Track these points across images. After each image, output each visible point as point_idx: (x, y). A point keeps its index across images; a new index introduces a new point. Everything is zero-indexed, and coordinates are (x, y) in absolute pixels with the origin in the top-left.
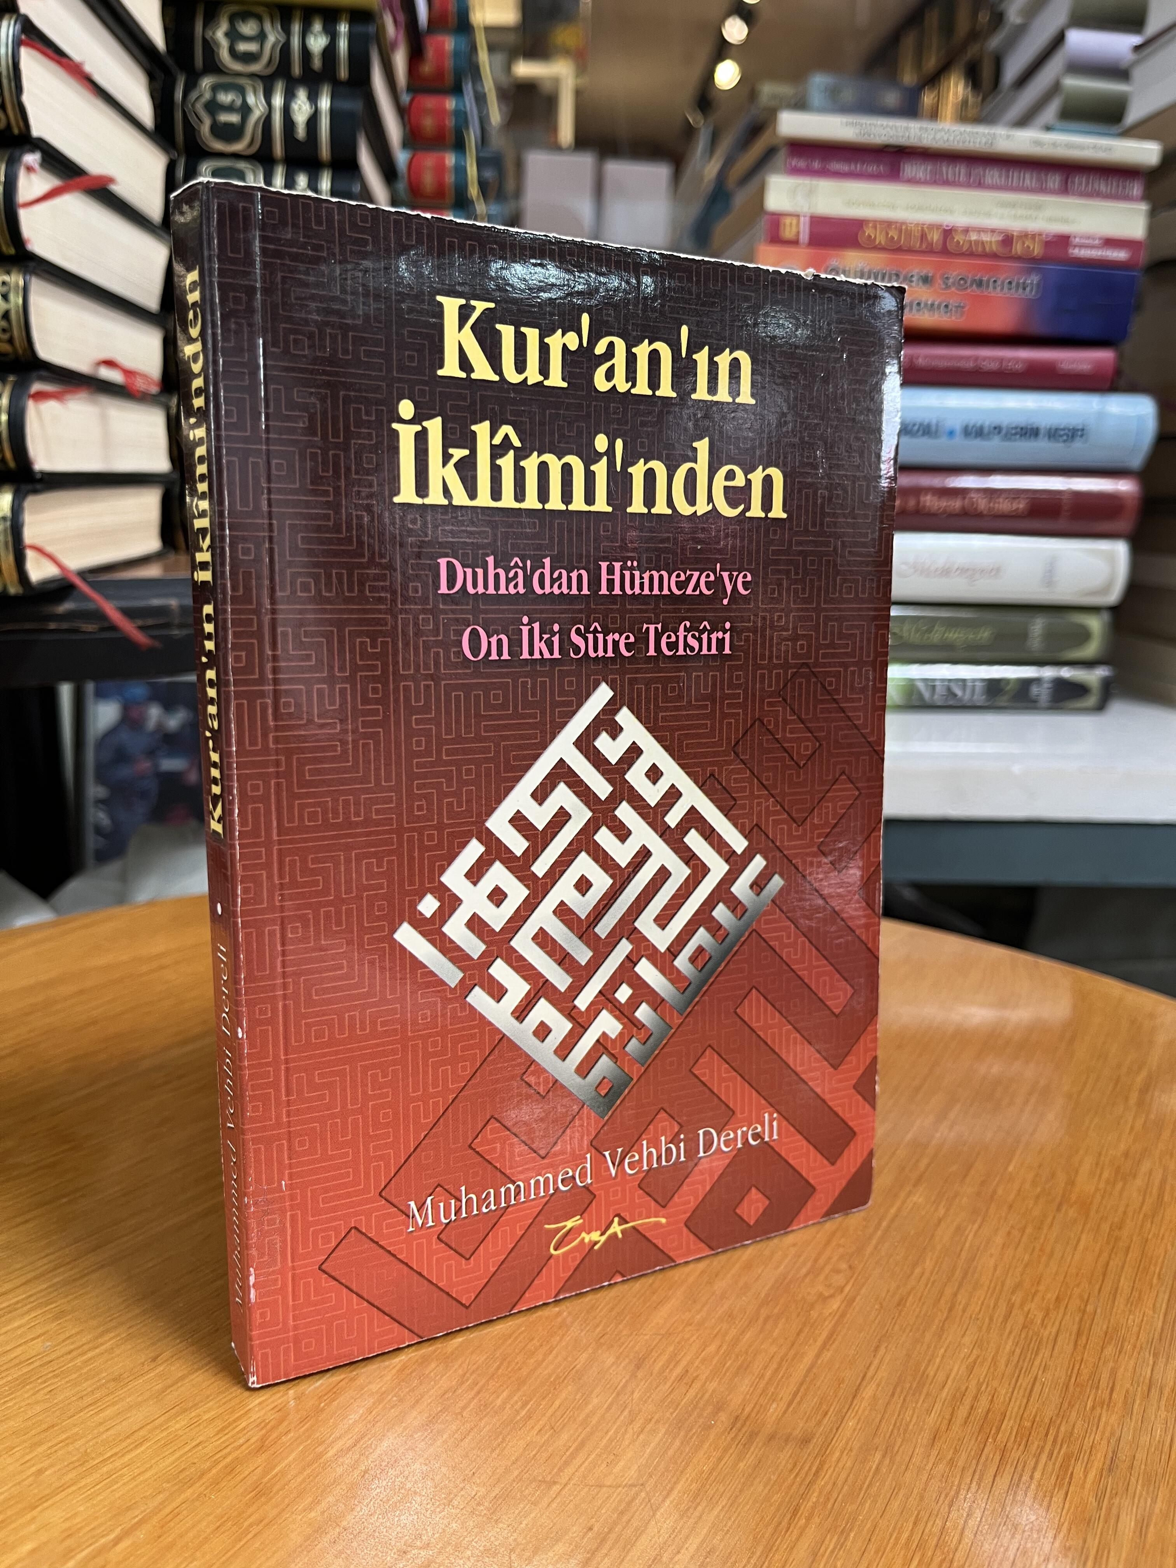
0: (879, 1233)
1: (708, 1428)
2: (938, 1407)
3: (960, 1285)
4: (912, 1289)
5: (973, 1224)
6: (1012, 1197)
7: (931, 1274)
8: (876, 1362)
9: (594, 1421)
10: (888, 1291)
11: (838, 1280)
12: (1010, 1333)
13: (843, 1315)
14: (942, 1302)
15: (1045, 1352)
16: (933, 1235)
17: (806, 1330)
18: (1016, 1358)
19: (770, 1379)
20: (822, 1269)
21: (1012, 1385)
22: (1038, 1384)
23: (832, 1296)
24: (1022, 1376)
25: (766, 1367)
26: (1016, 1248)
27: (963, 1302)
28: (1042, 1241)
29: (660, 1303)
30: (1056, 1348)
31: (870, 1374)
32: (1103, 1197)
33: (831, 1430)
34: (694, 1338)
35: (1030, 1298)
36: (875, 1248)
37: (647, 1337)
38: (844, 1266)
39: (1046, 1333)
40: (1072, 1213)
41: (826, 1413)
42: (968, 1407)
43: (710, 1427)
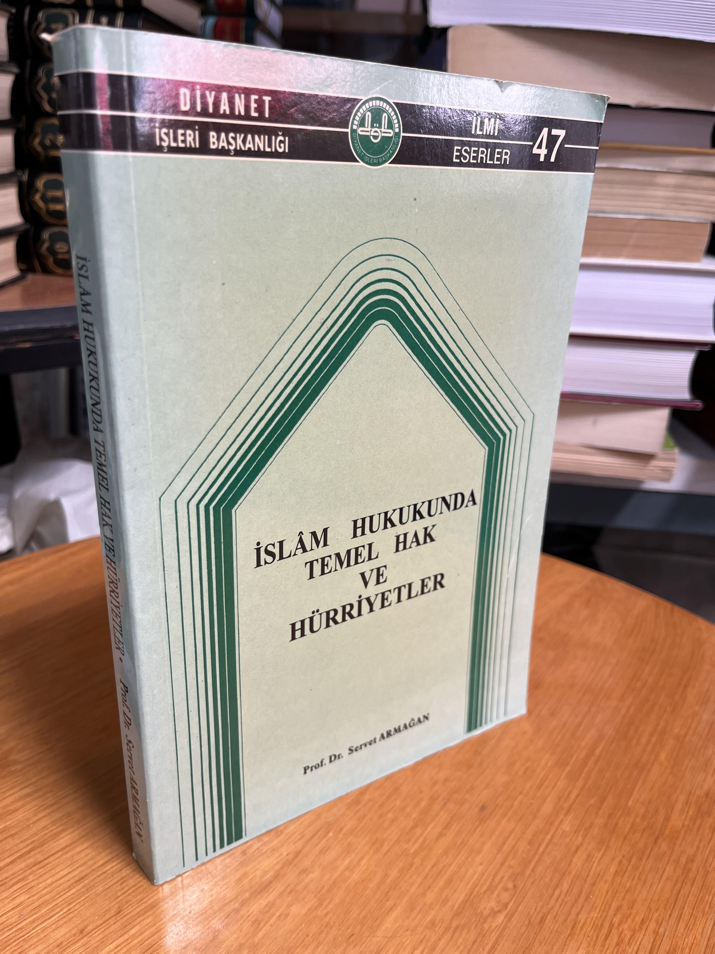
0: (537, 857)
3: (583, 906)
4: (552, 908)
5: (599, 852)
6: (627, 829)
7: (566, 895)
10: (536, 909)
11: (505, 896)
13: (504, 929)
14: (568, 921)
16: (571, 861)
17: (479, 940)
20: (496, 887)
23: (500, 911)
26: (623, 876)
27: (582, 922)
28: (640, 870)
29: (391, 909)
32: (685, 834)
34: (408, 942)
35: (625, 920)
36: (533, 870)
37: (378, 939)
38: (510, 885)
40: (664, 846)
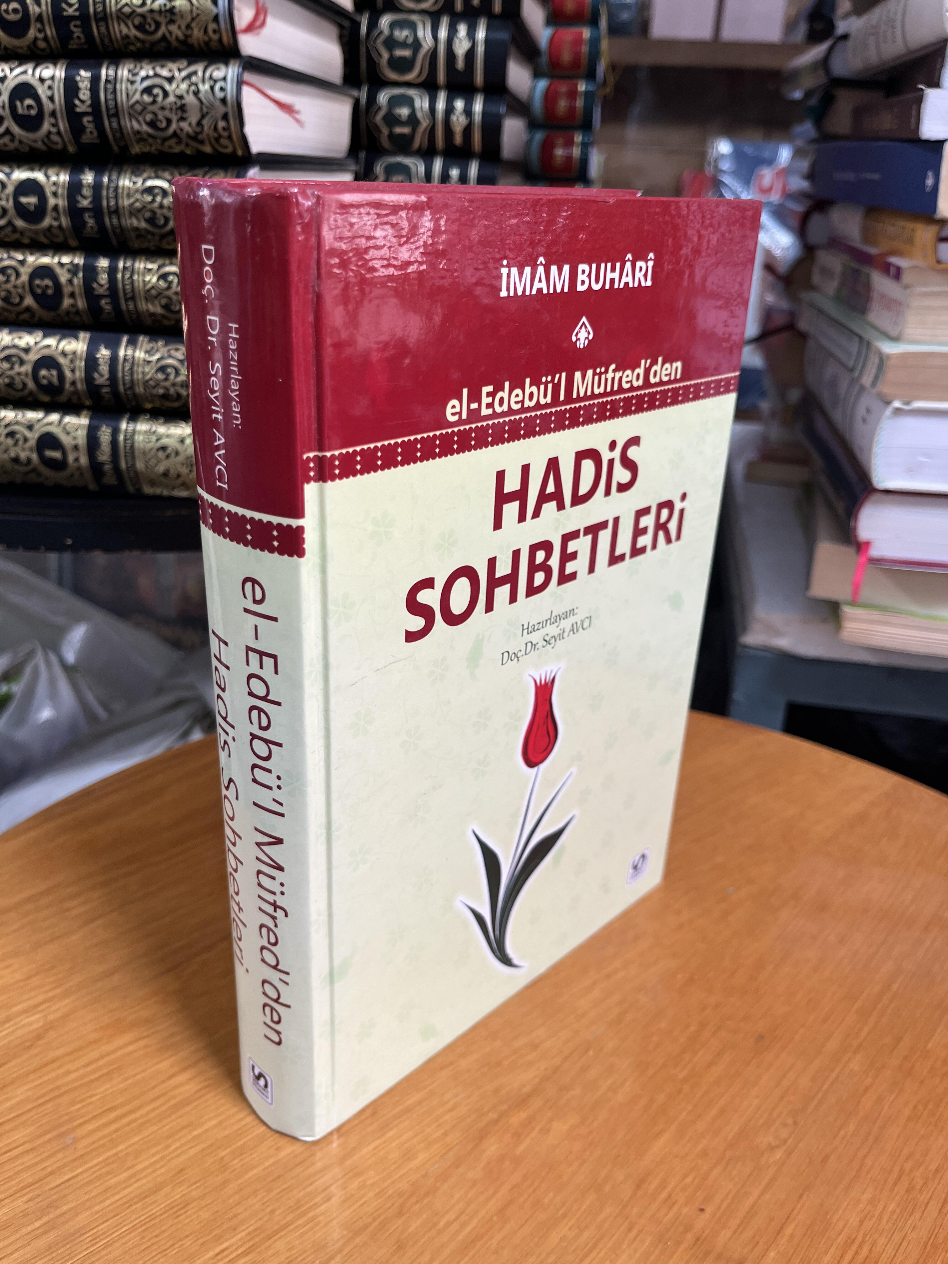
0: (820, 1095)
1: (679, 1243)
2: (833, 1250)
3: (870, 1149)
4: (835, 1149)
5: (891, 1095)
6: (925, 1073)
7: (852, 1136)
8: (799, 1206)
10: (817, 1149)
11: (784, 1132)
12: (896, 1195)
13: (783, 1165)
14: (854, 1163)
15: (917, 1215)
16: (859, 1101)
17: (755, 1173)
18: (895, 1217)
19: (724, 1212)
20: (774, 1122)
21: (887, 1240)
22: (906, 1240)
23: (777, 1147)
24: (896, 1233)
25: (723, 1201)
26: (916, 1123)
27: (869, 1164)
28: (937, 1118)
30: (925, 1212)
35: (917, 1167)
36: (815, 1108)
37: (646, 1163)
38: (790, 1121)
39: (921, 1199)
41: (757, 1244)
42: (853, 1253)
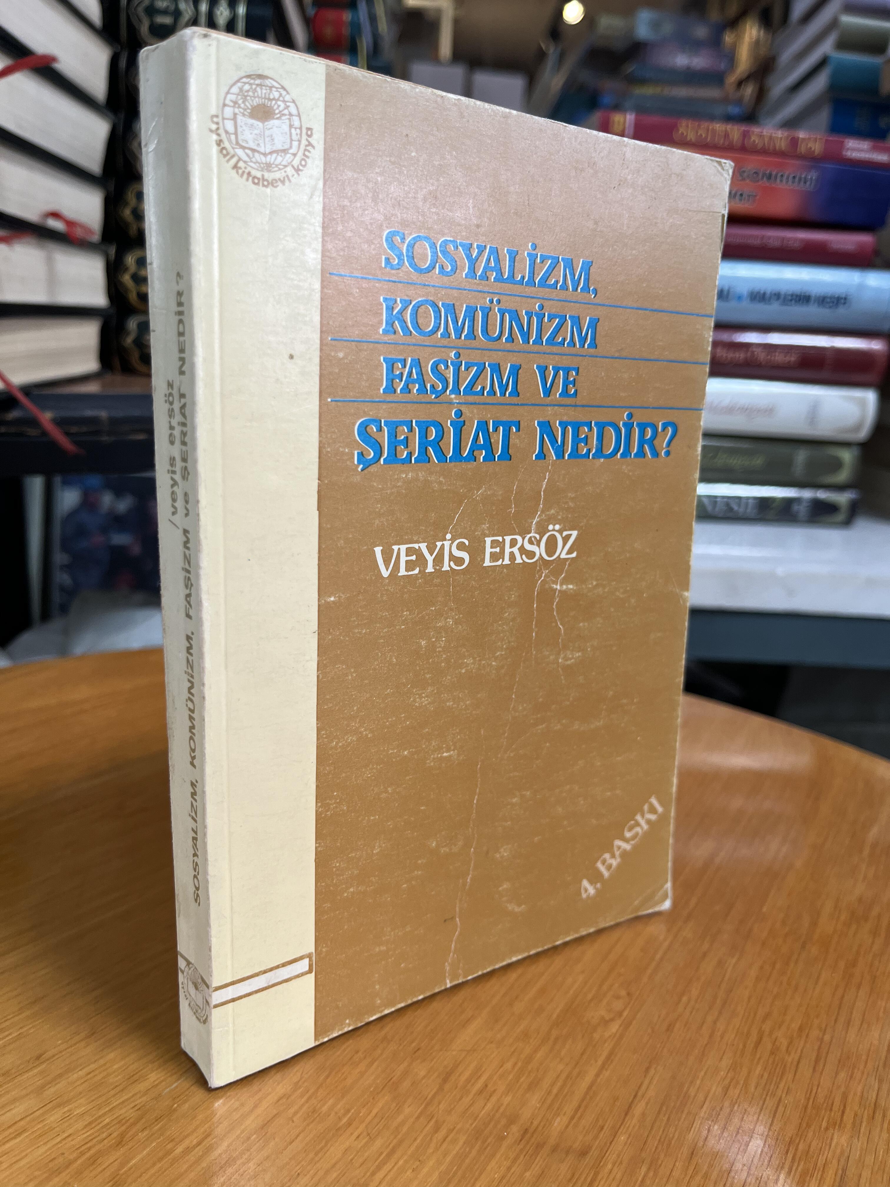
0: (654, 963)
1: (501, 1138)
3: (720, 1013)
4: (680, 1015)
5: (732, 958)
6: (764, 935)
7: (696, 1001)
8: (647, 1082)
9: (405, 1129)
10: (659, 1017)
11: (618, 1005)
12: (760, 1059)
13: (621, 1037)
14: (704, 1029)
15: (788, 1076)
16: (698, 968)
17: (589, 1051)
18: (764, 1081)
19: (557, 1095)
20: (605, 994)
22: (781, 1105)
23: (612, 1020)
24: (768, 1098)
26: (767, 981)
27: (722, 1029)
28: (788, 975)
29: (468, 1021)
30: (798, 1073)
31: (640, 1093)
32: (840, 938)
33: (606, 1143)
34: (494, 1055)
35: (777, 1027)
36: (651, 977)
38: (623, 993)
40: (814, 951)
41: (602, 1128)
43: (503, 1138)
